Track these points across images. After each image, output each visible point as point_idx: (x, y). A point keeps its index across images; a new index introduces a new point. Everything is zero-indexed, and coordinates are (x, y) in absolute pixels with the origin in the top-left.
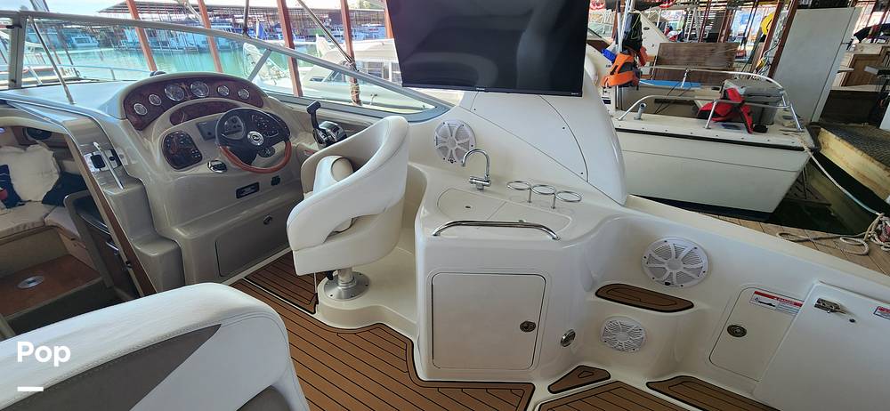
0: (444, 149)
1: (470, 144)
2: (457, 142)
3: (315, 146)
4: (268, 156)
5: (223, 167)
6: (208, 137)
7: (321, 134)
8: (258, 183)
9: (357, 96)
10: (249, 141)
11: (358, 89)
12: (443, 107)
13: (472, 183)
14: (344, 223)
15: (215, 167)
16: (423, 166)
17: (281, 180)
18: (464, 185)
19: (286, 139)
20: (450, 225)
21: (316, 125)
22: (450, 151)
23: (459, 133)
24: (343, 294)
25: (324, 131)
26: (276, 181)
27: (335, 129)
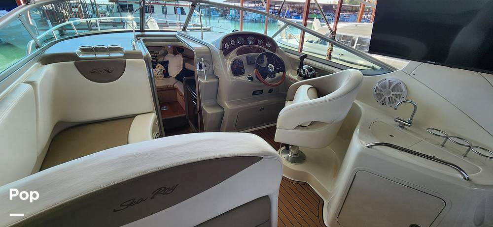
0: (379, 96)
1: (402, 96)
2: (392, 93)
3: (296, 77)
4: (272, 78)
5: (251, 79)
6: (250, 63)
7: (302, 72)
8: (263, 90)
9: (331, 53)
10: (268, 68)
11: (332, 49)
12: (388, 69)
13: (397, 121)
14: (307, 122)
15: (249, 78)
16: (361, 103)
17: (273, 91)
18: (390, 122)
19: (284, 71)
20: (377, 144)
21: (301, 66)
22: (384, 98)
23: (397, 87)
24: (289, 159)
25: (304, 70)
26: (271, 91)
27: (310, 70)
